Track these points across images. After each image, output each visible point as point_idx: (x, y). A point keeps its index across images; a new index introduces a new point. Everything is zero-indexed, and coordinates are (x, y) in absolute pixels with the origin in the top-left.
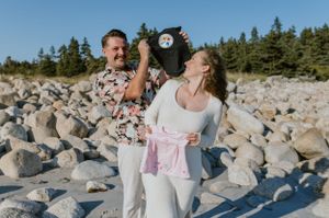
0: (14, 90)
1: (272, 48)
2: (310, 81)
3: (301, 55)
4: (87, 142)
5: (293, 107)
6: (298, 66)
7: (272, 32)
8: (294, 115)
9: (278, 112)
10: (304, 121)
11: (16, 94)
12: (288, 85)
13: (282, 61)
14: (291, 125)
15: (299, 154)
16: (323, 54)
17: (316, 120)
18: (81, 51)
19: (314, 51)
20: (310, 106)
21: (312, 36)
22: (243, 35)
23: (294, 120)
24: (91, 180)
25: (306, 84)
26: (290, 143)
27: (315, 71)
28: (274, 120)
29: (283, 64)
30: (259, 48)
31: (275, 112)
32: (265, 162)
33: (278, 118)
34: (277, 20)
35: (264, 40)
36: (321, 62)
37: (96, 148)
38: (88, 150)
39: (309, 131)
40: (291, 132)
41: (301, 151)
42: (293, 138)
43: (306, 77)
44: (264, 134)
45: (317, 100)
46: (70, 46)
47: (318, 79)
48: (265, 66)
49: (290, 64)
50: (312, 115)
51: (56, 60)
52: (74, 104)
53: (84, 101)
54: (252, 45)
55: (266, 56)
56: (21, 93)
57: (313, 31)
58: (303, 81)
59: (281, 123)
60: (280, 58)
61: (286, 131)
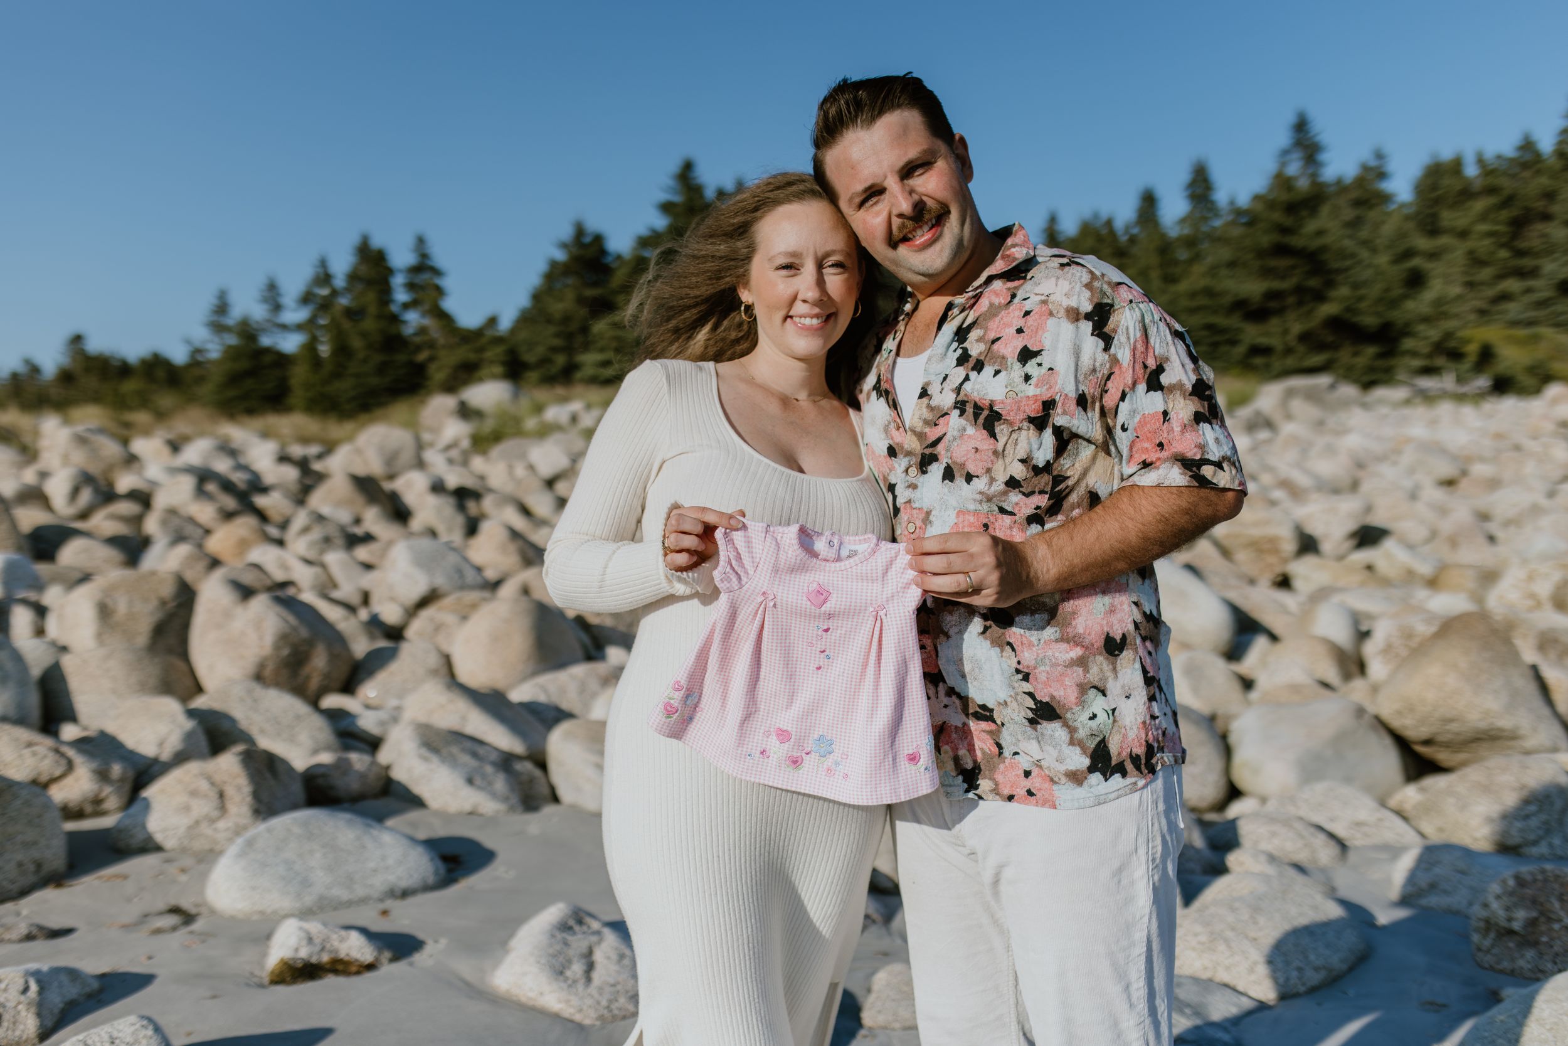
0: (29, 476)
1: (1281, 250)
2: (1460, 398)
3: (1416, 281)
4: (336, 716)
5: (1378, 520)
6: (1406, 331)
7: (1282, 181)
8: (1381, 555)
9: (1308, 545)
10: (1433, 583)
11: (35, 496)
12: (1357, 418)
13: (1328, 309)
14: (1364, 602)
15: (1402, 743)
16: (1521, 274)
17: (1489, 577)
18: (401, 296)
19: (1476, 261)
20: (1461, 512)
21: (1466, 194)
22: (1149, 201)
23: (1385, 582)
24: (305, 914)
25: (1445, 409)
26: (1358, 689)
27: (1486, 356)
28: (1284, 582)
29: (1336, 324)
30: (1225, 253)
31: (1289, 546)
32: (1233, 793)
33: (1305, 571)
34: (1301, 126)
35: (1248, 218)
36: (1513, 309)
37: (373, 744)
38: (326, 758)
39: (1449, 627)
40: (1363, 635)
41: (1413, 729)
42: (1377, 669)
43: (1447, 382)
44: (1234, 652)
45: (1494, 484)
46: (353, 277)
47: (1502, 386)
48: (1252, 334)
49: (1369, 321)
50: (1474, 554)
51: (291, 343)
52: (317, 534)
53: (373, 520)
54: (1190, 242)
55: (1253, 288)
56: (58, 489)
57: (1471, 170)
58: (1428, 398)
59: (1321, 595)
60: (1320, 297)
61: (1341, 634)
